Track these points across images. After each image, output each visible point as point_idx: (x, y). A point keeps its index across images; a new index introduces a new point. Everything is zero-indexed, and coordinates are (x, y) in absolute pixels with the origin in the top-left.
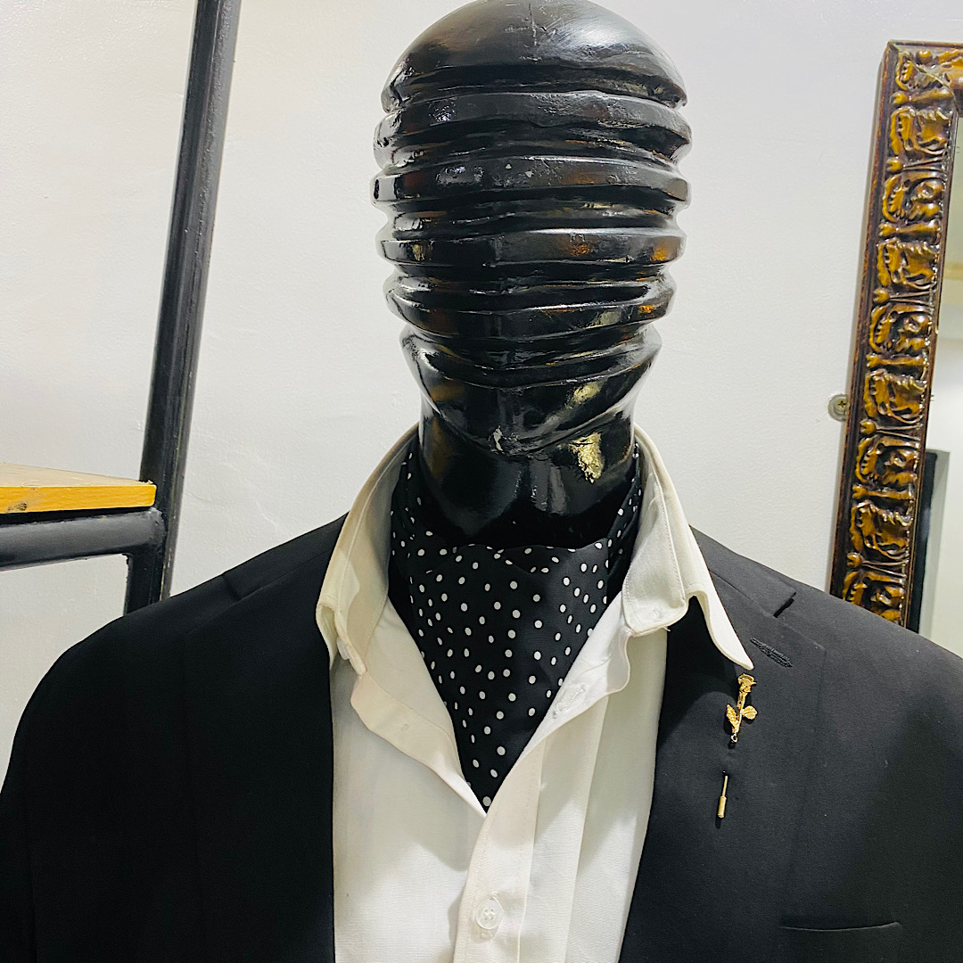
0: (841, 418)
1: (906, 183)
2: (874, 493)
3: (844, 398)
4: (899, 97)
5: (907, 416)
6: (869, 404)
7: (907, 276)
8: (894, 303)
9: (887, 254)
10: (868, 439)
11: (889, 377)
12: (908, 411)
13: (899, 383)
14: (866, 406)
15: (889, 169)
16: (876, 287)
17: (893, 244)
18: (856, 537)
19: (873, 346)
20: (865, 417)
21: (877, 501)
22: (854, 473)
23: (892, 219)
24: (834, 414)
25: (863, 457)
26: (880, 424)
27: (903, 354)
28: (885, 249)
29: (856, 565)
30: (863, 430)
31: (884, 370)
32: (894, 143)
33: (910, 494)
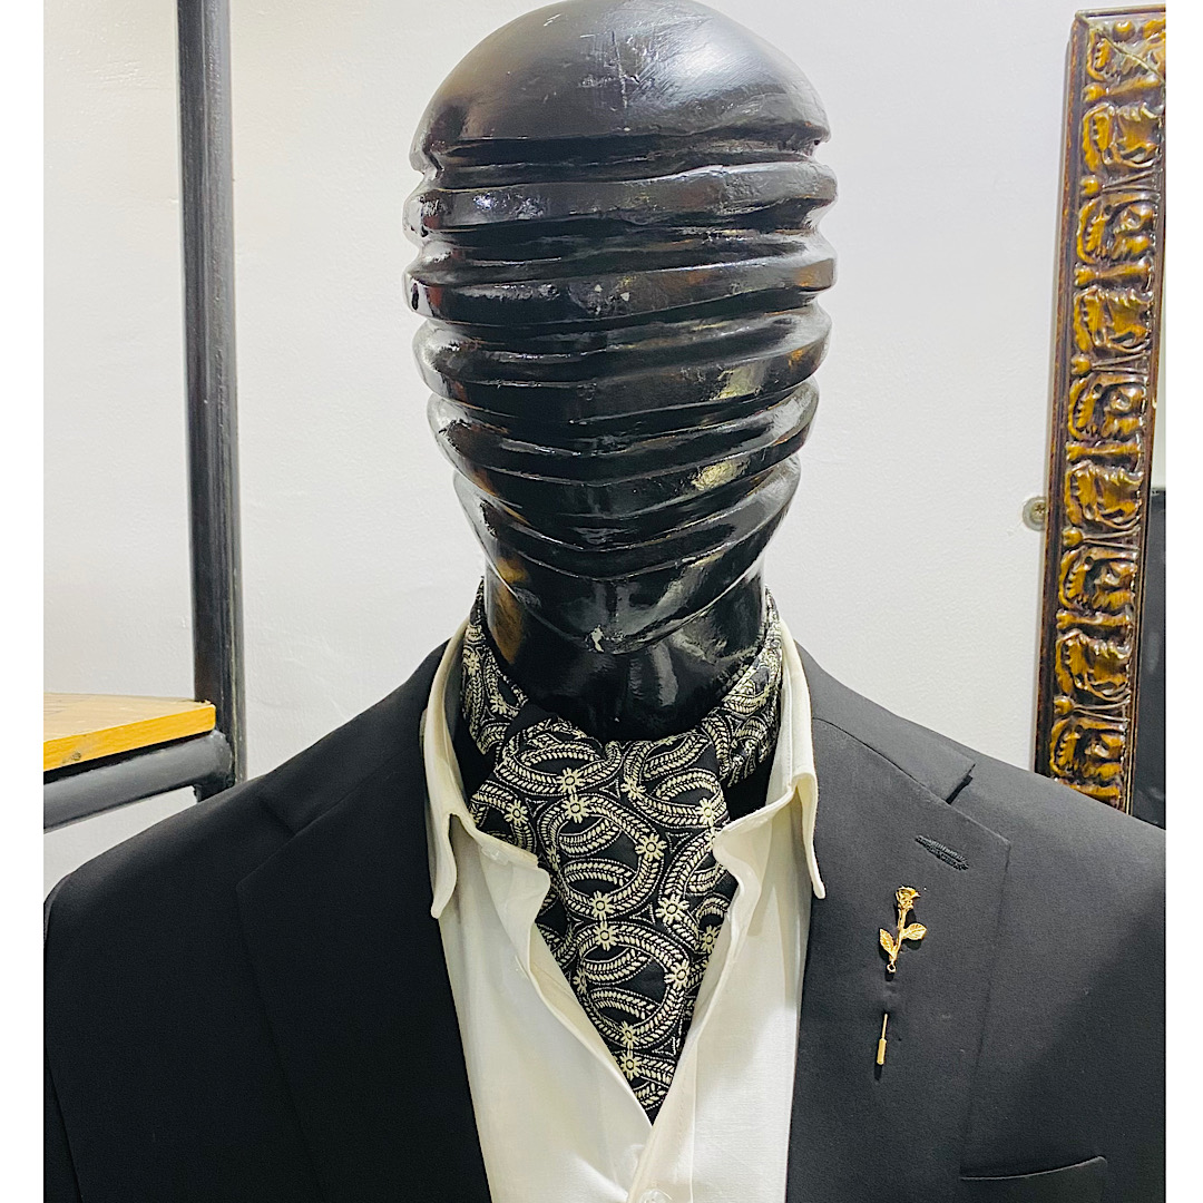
0: (1039, 527)
1: (1107, 210)
2: (1085, 621)
3: (1041, 501)
4: (1093, 90)
5: (1119, 520)
6: (1072, 508)
7: (1113, 337)
8: (1098, 373)
9: (1085, 309)
10: (1073, 552)
11: (1095, 470)
12: (1120, 513)
13: (1107, 477)
14: (1068, 510)
15: (1083, 193)
16: (1074, 354)
17: (1094, 293)
18: (1063, 677)
19: (1074, 431)
21: (1089, 631)
22: (1057, 597)
23: (1091, 261)
24: (1031, 523)
25: (1067, 576)
26: (1086, 532)
27: (1111, 440)
28: (1082, 302)
29: (1065, 712)
30: (1066, 542)
31: (1089, 461)
32: (1088, 156)
33: (1127, 618)
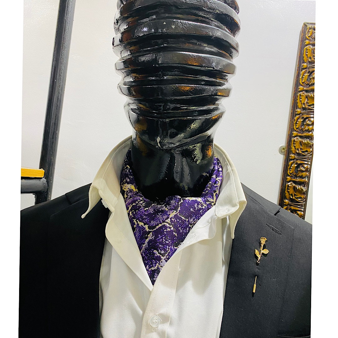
0: (283, 154)
1: (309, 72)
2: (294, 180)
3: (284, 147)
4: (307, 42)
5: (306, 153)
6: (293, 149)
7: (308, 105)
8: (303, 114)
9: (301, 97)
10: (292, 161)
11: (300, 139)
12: (307, 151)
13: (304, 142)
14: (292, 149)
15: (303, 67)
16: (297, 109)
17: (303, 93)
18: (287, 194)
19: (295, 129)
20: (291, 153)
21: (295, 182)
22: (287, 173)
23: (303, 85)
24: (281, 153)
25: (290, 167)
26: (297, 156)
27: (305, 132)
28: (300, 95)
29: (287, 204)
30: (291, 158)
31: (298, 137)
32: (305, 58)
33: (306, 180)
